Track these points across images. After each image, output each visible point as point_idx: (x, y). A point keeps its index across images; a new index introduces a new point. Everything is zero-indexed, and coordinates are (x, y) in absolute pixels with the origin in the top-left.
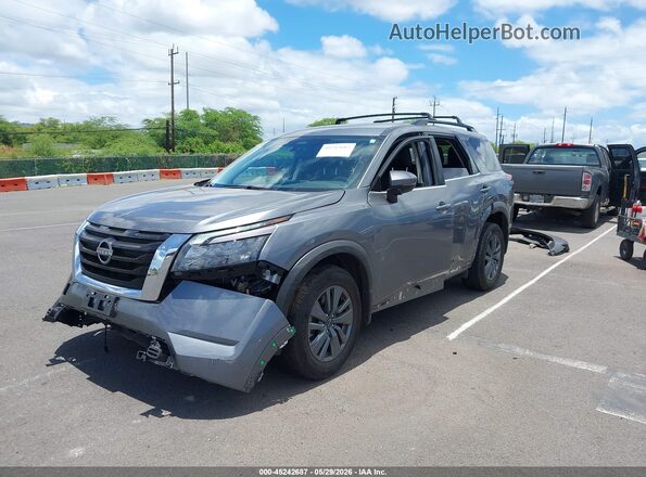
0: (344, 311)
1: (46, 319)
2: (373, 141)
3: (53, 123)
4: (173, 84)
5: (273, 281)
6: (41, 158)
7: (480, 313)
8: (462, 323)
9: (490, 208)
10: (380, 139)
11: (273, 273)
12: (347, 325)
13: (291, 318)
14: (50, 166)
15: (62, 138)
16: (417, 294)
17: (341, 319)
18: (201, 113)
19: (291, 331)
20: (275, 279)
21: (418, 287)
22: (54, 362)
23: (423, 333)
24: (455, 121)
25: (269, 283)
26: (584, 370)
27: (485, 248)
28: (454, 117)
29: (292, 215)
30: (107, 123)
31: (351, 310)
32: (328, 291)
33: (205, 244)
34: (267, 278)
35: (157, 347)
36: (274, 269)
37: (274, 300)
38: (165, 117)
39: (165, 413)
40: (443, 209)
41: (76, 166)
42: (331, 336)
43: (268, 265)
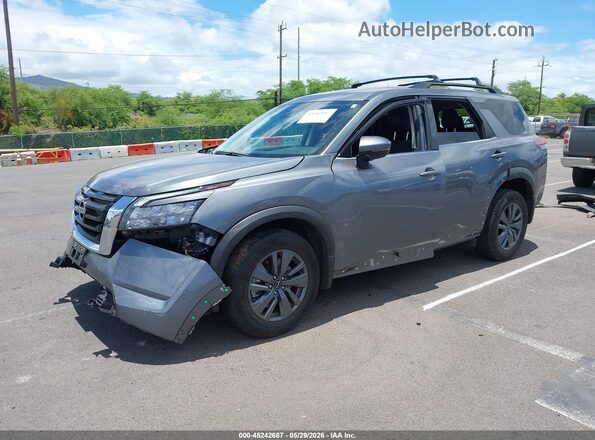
0: (297, 274)
1: (52, 265)
2: (354, 106)
3: (187, 96)
4: (281, 57)
5: (207, 243)
6: (166, 126)
7: (477, 284)
8: (449, 293)
9: (505, 174)
10: (361, 104)
11: (207, 235)
12: (302, 288)
13: (226, 278)
14: (173, 134)
15: (193, 109)
16: (397, 261)
17: (294, 281)
18: (306, 84)
19: (227, 290)
20: (208, 241)
21: (397, 254)
22: (62, 301)
23: (400, 301)
24: (474, 83)
25: (203, 245)
26: (552, 356)
27: (498, 216)
28: (472, 79)
29: (234, 181)
30: (226, 95)
31: (306, 274)
32: (274, 254)
33: (144, 206)
34: (201, 240)
35: (103, 297)
36: (208, 232)
37: (209, 261)
38: (273, 88)
39: (114, 354)
40: (430, 175)
41: (192, 133)
42: (279, 298)
43: (200, 228)
